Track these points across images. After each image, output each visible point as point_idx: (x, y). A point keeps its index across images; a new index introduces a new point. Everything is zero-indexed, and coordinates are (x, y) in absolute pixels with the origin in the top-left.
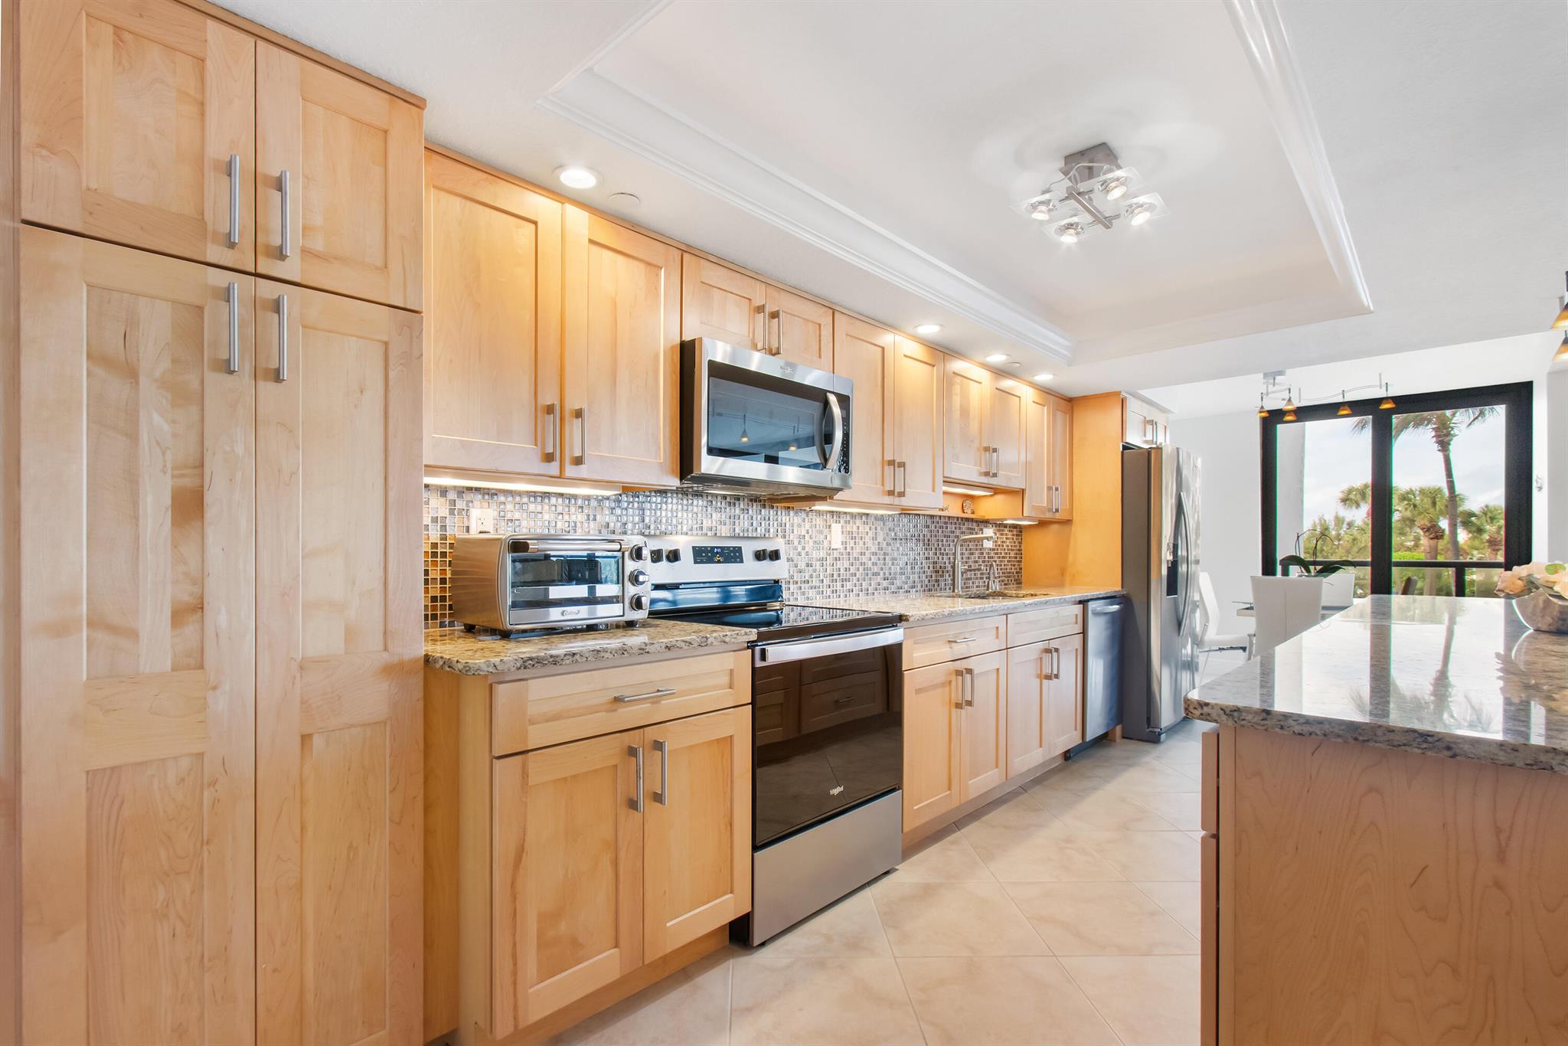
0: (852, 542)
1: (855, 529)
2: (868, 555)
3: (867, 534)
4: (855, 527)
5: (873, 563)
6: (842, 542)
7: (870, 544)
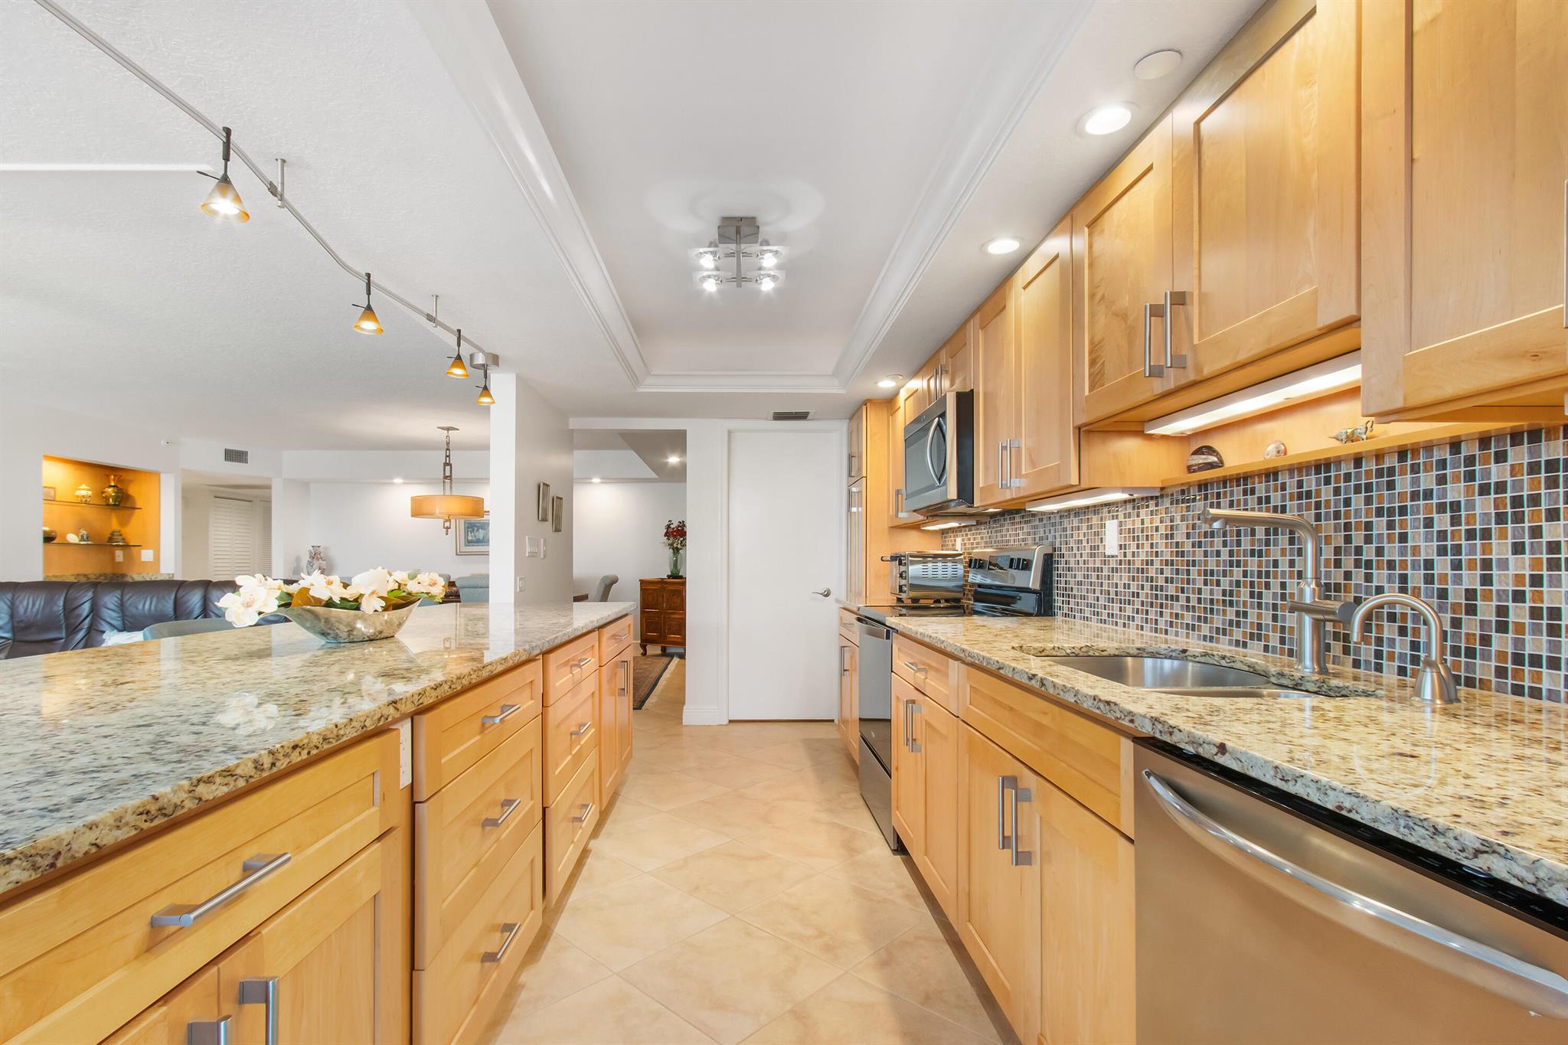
0: (1133, 544)
1: (1138, 525)
2: (1157, 565)
3: (1157, 530)
4: (1138, 521)
5: (1167, 578)
6: (1121, 545)
7: (1161, 545)
